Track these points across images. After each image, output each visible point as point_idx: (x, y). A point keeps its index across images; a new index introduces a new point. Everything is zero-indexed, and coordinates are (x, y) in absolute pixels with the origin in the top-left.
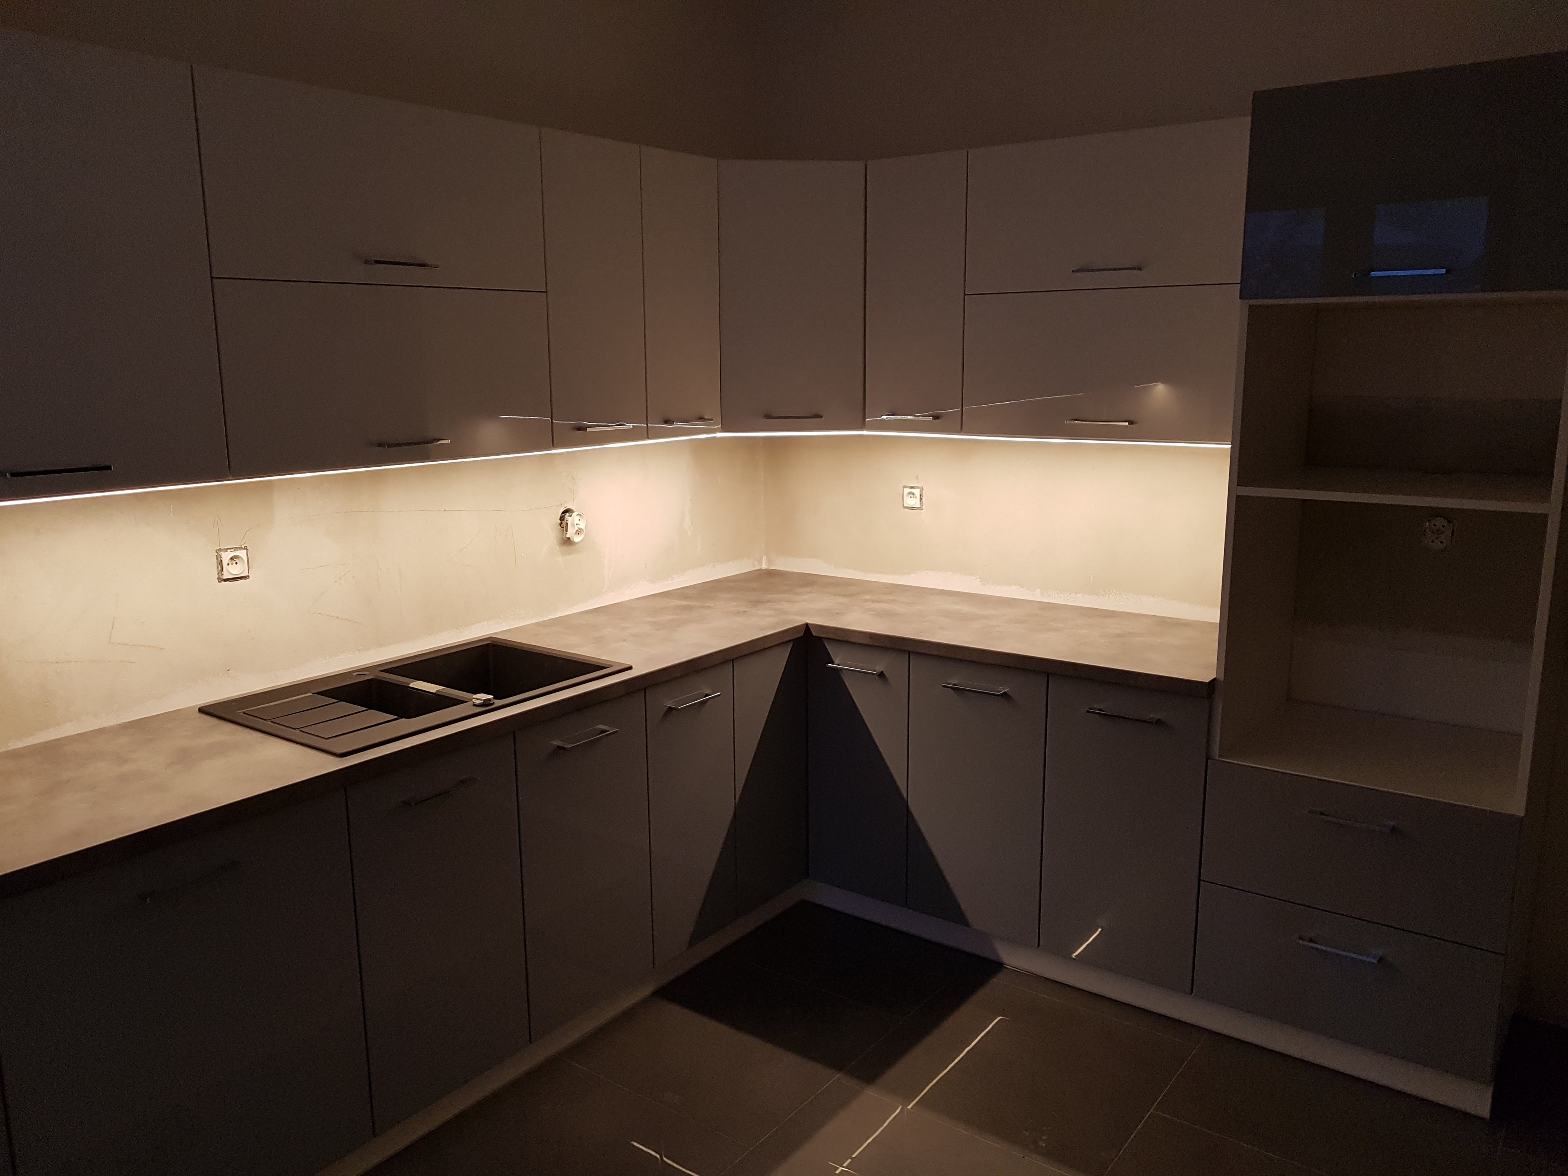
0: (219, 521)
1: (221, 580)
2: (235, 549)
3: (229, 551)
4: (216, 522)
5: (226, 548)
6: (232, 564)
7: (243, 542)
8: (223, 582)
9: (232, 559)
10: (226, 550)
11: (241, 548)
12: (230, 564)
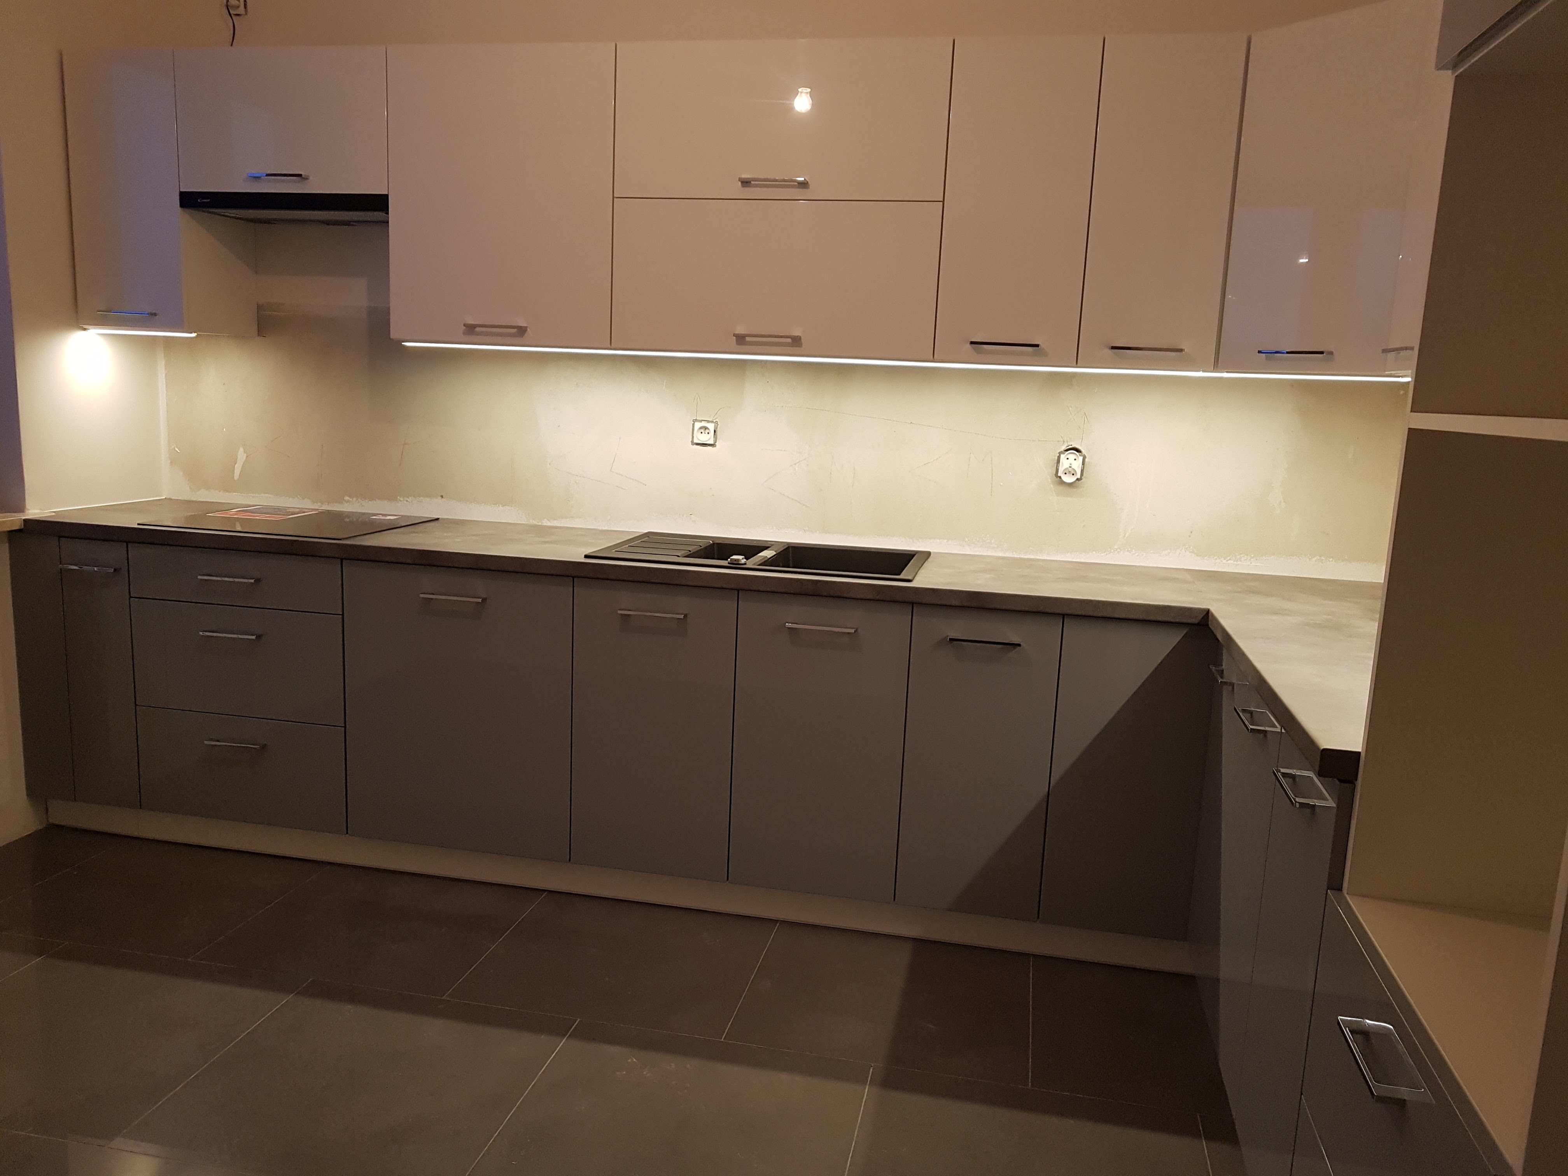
0: (699, 398)
1: (693, 443)
2: (708, 421)
3: (703, 422)
4: (696, 399)
5: (701, 419)
6: (705, 433)
7: (715, 418)
8: (695, 446)
9: (701, 428)
10: (701, 421)
11: (712, 422)
12: (703, 433)
